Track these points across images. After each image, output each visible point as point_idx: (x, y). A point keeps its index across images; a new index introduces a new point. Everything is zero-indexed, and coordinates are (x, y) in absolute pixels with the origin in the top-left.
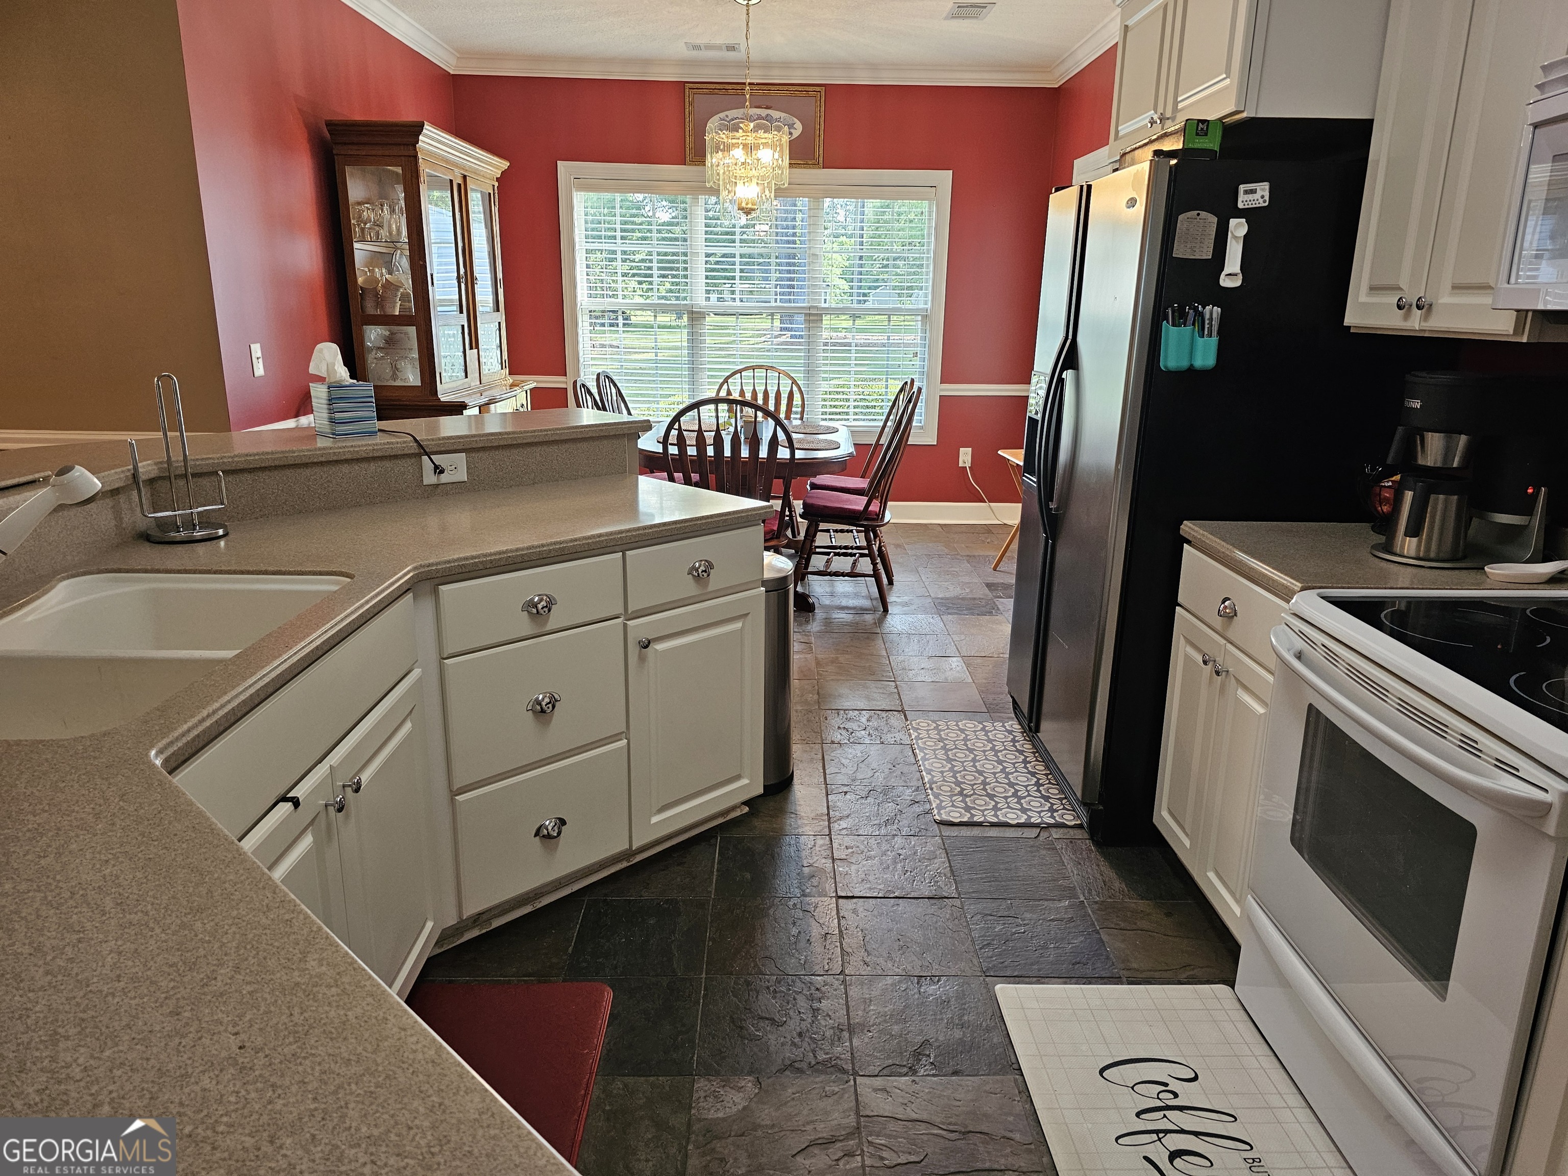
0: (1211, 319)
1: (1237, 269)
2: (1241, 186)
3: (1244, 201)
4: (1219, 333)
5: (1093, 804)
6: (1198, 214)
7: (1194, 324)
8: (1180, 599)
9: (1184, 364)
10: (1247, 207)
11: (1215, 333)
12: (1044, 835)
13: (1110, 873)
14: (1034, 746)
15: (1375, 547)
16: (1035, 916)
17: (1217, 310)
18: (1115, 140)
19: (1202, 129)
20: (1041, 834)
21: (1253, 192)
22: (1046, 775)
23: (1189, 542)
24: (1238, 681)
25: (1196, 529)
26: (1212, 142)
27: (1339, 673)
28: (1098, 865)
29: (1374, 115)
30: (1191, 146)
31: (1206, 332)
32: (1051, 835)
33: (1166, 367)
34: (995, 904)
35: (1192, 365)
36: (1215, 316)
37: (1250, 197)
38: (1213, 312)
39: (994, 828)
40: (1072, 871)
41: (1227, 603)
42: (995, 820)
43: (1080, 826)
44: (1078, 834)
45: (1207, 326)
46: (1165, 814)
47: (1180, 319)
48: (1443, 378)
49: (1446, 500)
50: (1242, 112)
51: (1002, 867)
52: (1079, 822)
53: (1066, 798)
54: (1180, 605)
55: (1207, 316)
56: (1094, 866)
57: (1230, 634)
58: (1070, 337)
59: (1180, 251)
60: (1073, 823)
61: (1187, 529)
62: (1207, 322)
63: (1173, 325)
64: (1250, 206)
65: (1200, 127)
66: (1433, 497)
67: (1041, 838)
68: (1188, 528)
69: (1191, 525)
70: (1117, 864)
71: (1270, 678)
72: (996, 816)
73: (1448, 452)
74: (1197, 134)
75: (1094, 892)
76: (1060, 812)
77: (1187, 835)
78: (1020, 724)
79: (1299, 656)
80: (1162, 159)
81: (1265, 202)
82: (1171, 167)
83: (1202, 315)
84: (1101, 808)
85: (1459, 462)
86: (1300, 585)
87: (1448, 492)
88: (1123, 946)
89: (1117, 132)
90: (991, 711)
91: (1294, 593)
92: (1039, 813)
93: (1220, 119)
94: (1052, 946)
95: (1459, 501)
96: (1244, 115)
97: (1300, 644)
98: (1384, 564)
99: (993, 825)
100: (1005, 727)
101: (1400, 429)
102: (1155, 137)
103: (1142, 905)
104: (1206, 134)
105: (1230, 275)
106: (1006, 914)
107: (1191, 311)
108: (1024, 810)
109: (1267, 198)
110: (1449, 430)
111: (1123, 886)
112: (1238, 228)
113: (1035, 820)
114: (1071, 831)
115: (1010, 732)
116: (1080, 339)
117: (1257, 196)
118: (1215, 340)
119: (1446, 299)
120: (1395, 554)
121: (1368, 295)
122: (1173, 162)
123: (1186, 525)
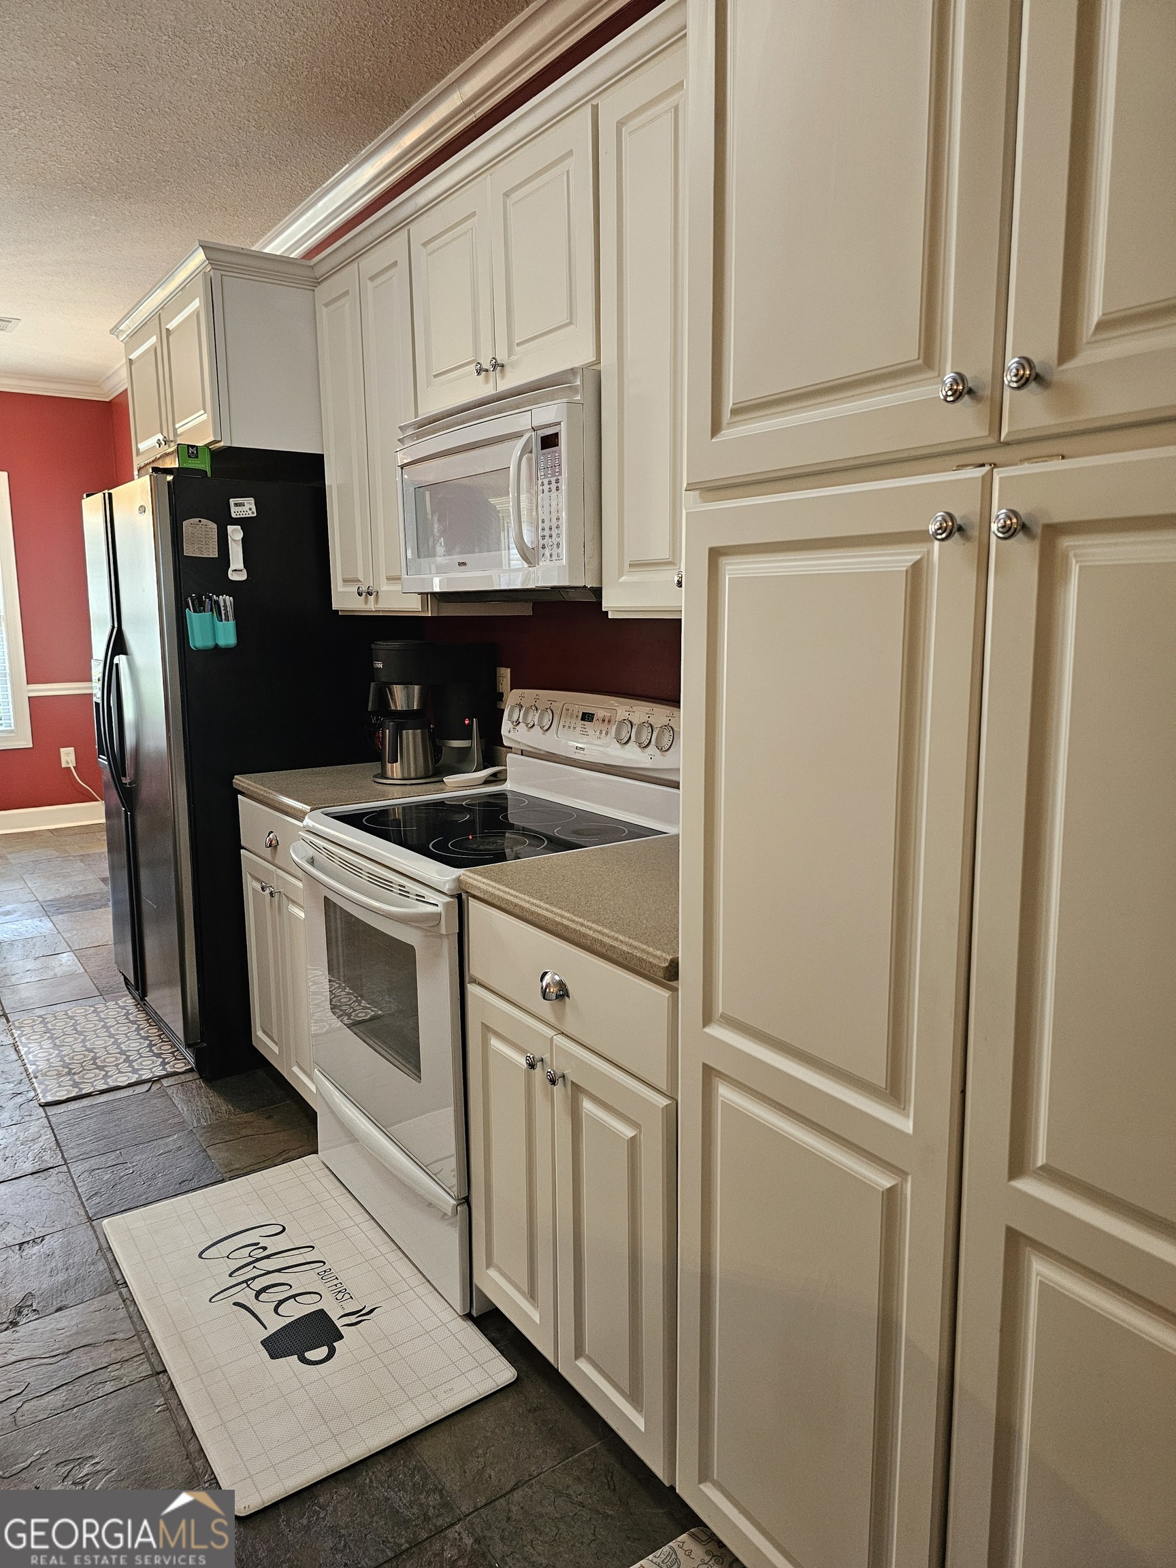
0: (225, 606)
1: (241, 566)
2: (231, 500)
3: (235, 512)
4: (236, 617)
5: (197, 1044)
6: (200, 521)
7: (212, 610)
8: (243, 843)
9: (210, 644)
10: (239, 516)
11: (231, 617)
12: (156, 1086)
13: (218, 1100)
14: (147, 1014)
15: (375, 776)
16: (144, 1156)
17: (229, 600)
18: (137, 455)
19: (193, 453)
20: (153, 1087)
21: (242, 505)
22: (159, 1036)
23: (242, 794)
24: (287, 897)
25: (243, 780)
26: (204, 464)
27: (335, 866)
28: (207, 1097)
29: (323, 451)
30: (185, 466)
31: (223, 617)
32: (162, 1085)
33: (195, 647)
34: (103, 1159)
35: (217, 645)
36: (228, 603)
37: (240, 509)
38: (226, 600)
39: (104, 1095)
40: (182, 1109)
41: (271, 836)
42: (105, 1087)
43: (191, 1070)
44: (189, 1077)
45: (223, 612)
46: (260, 1033)
47: (199, 607)
48: (395, 644)
49: (414, 733)
50: (220, 441)
51: (111, 1125)
52: (190, 1067)
53: (178, 1050)
54: (243, 848)
55: (222, 604)
56: (204, 1099)
57: (276, 862)
58: (116, 625)
59: (189, 550)
60: (184, 1069)
61: (237, 782)
62: (222, 608)
63: (195, 612)
64: (244, 516)
65: (191, 451)
66: (404, 732)
67: (152, 1091)
68: (240, 781)
69: (241, 779)
70: (222, 1092)
71: (300, 884)
72: (106, 1083)
73: (409, 698)
74: (189, 457)
75: (202, 1120)
76: (171, 1063)
77: (276, 1044)
78: (134, 998)
79: (312, 862)
80: (160, 476)
81: (253, 513)
82: (169, 482)
83: (217, 603)
84: (205, 1045)
85: (418, 705)
86: (309, 808)
87: (414, 728)
88: (226, 1155)
89: (138, 450)
90: (104, 993)
91: (306, 814)
92: (150, 1068)
93: (207, 446)
94: (160, 1175)
95: (423, 734)
96: (222, 444)
97: (311, 852)
98: (380, 787)
99: (103, 1092)
100: (118, 1004)
101: (372, 684)
102: (158, 456)
103: (246, 1117)
104: (197, 457)
105: (235, 570)
106: (114, 1163)
107: (207, 600)
108: (135, 1071)
109: (254, 510)
110: (406, 682)
111: (230, 1107)
112: (235, 534)
113: (146, 1075)
114: (183, 1077)
115: (123, 1008)
116: (124, 627)
117: (246, 508)
118: (231, 624)
119: (384, 587)
120: (388, 778)
121: (344, 586)
122: (170, 478)
123: (237, 779)
